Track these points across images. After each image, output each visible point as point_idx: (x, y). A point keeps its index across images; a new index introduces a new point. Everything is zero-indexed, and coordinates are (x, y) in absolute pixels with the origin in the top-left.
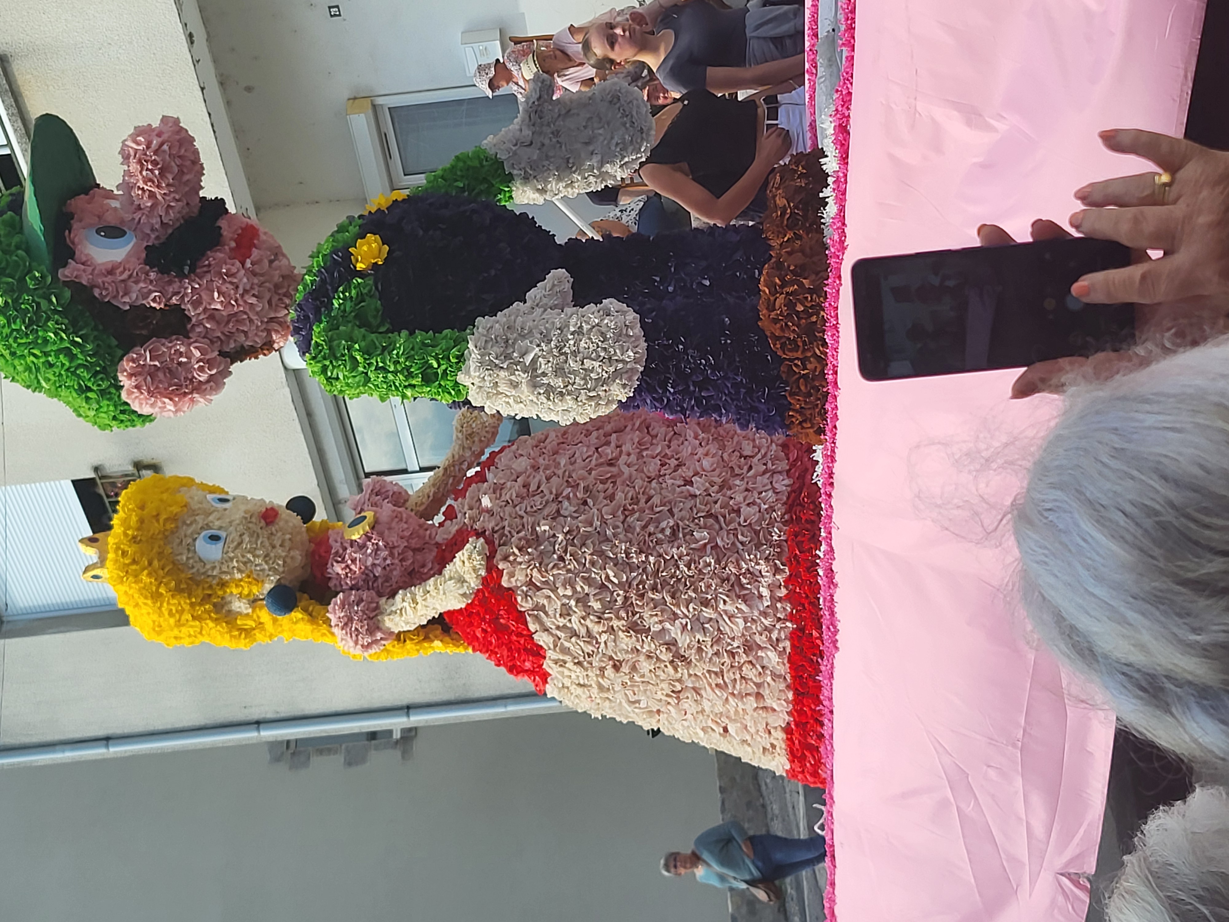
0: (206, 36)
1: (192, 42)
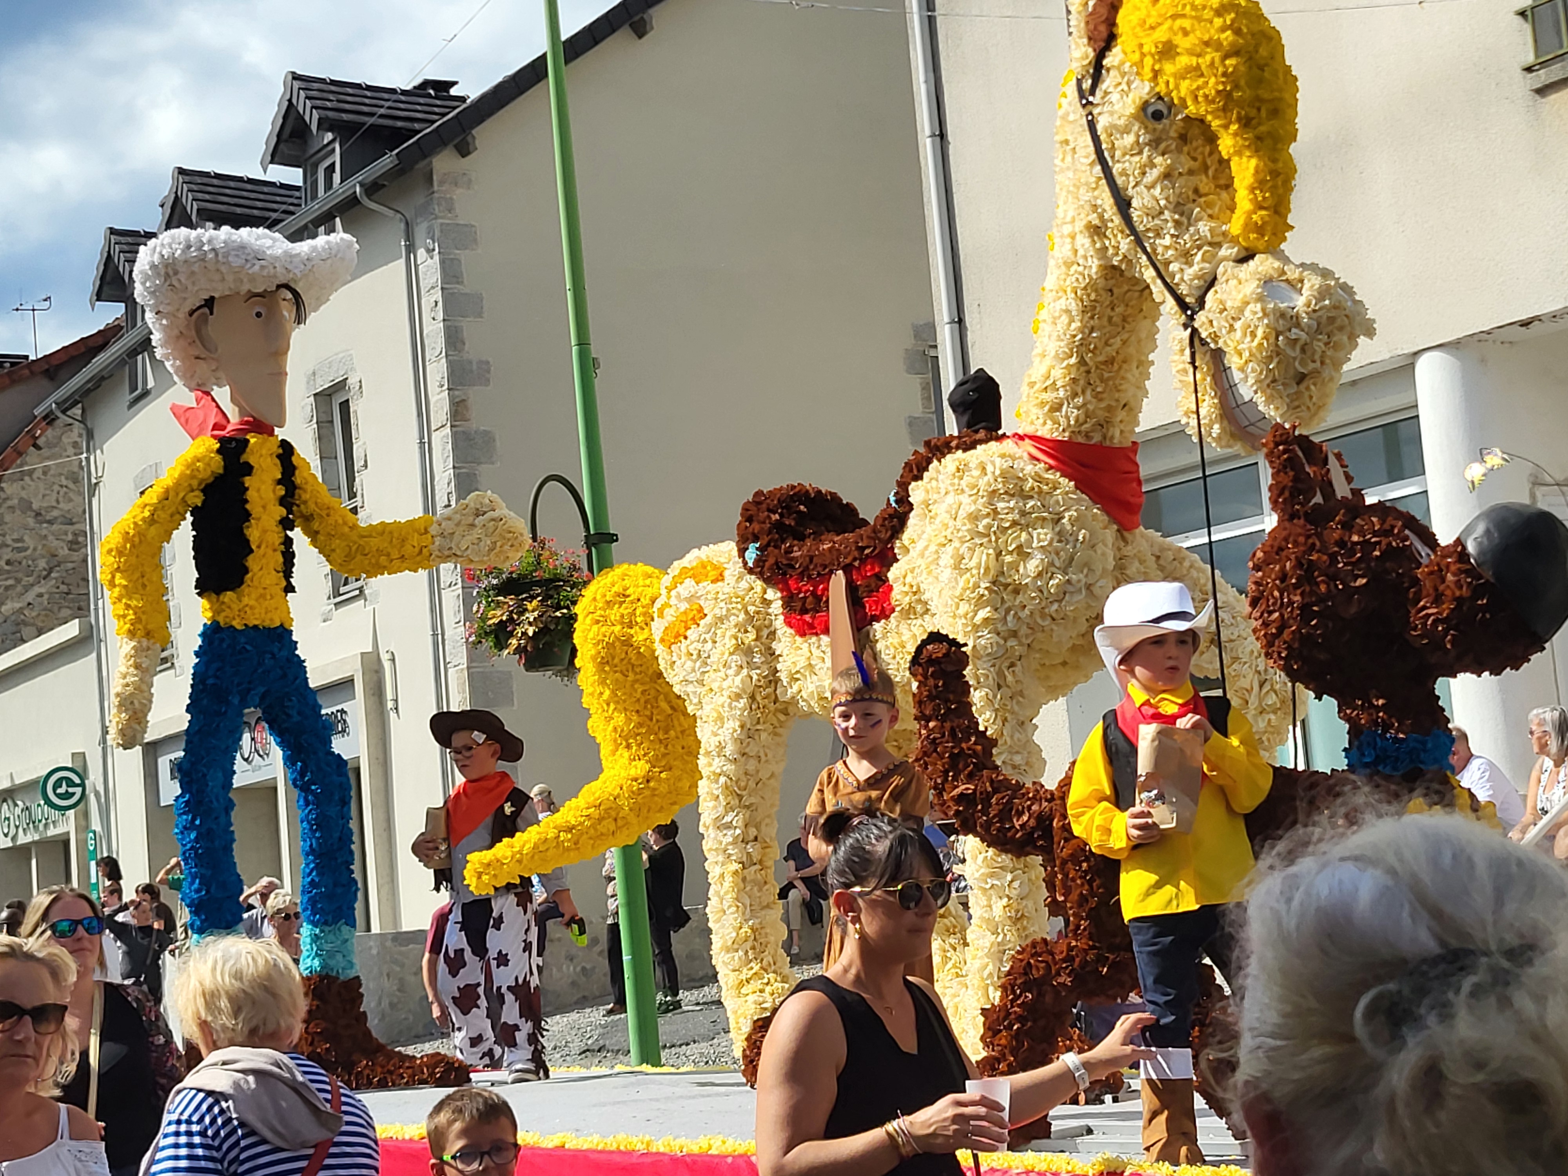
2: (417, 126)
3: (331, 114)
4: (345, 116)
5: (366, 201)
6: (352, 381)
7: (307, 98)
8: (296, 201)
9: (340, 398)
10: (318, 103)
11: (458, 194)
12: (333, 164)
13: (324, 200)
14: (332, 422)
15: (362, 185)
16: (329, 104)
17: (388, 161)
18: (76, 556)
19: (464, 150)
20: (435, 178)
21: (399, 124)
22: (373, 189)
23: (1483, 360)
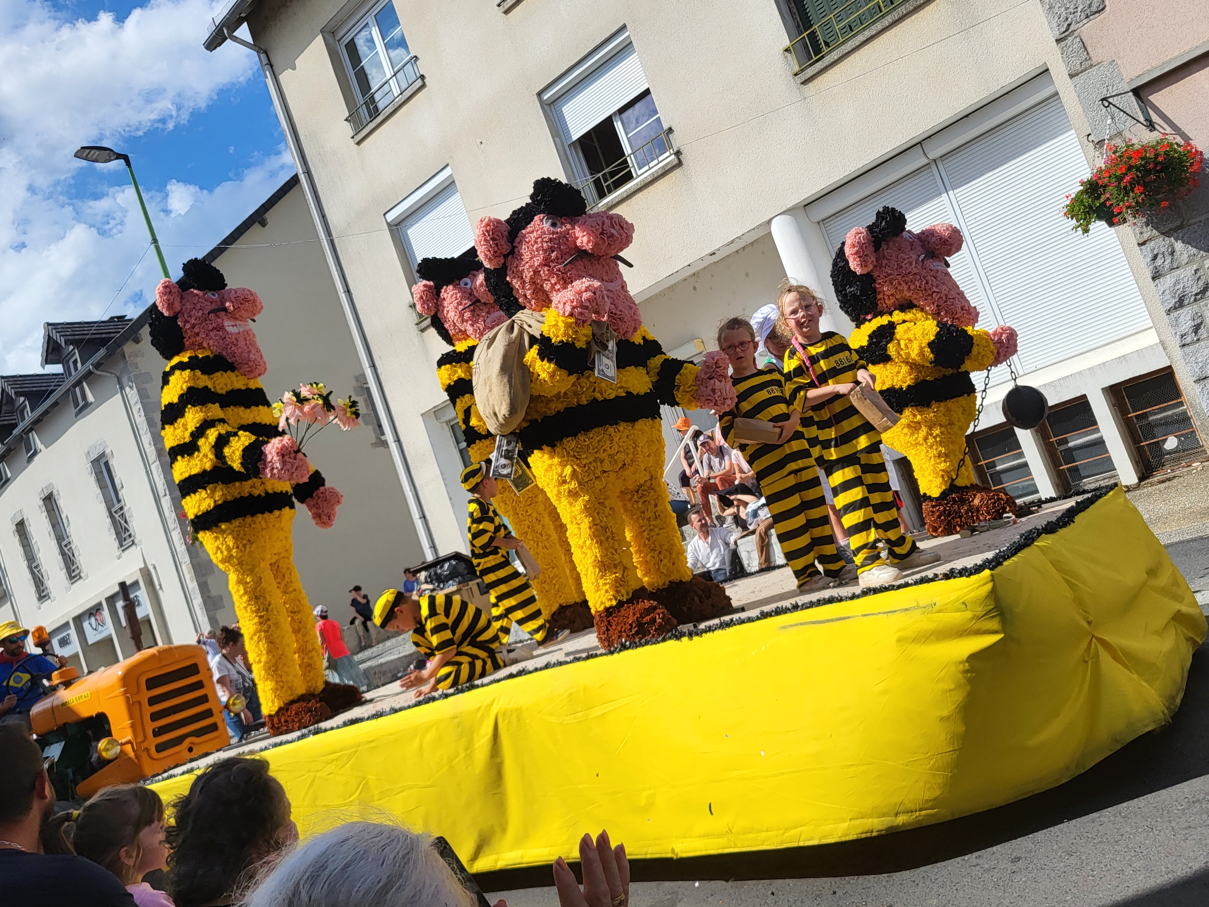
2: (111, 335)
3: (70, 337)
4: (77, 337)
5: (95, 371)
6: (108, 451)
7: (57, 332)
8: (62, 380)
9: (103, 461)
10: (63, 334)
11: (139, 360)
12: (76, 360)
13: (75, 376)
14: (102, 472)
15: (92, 365)
16: (67, 334)
17: (102, 352)
19: (137, 341)
20: (126, 355)
21: (104, 336)
22: (97, 366)
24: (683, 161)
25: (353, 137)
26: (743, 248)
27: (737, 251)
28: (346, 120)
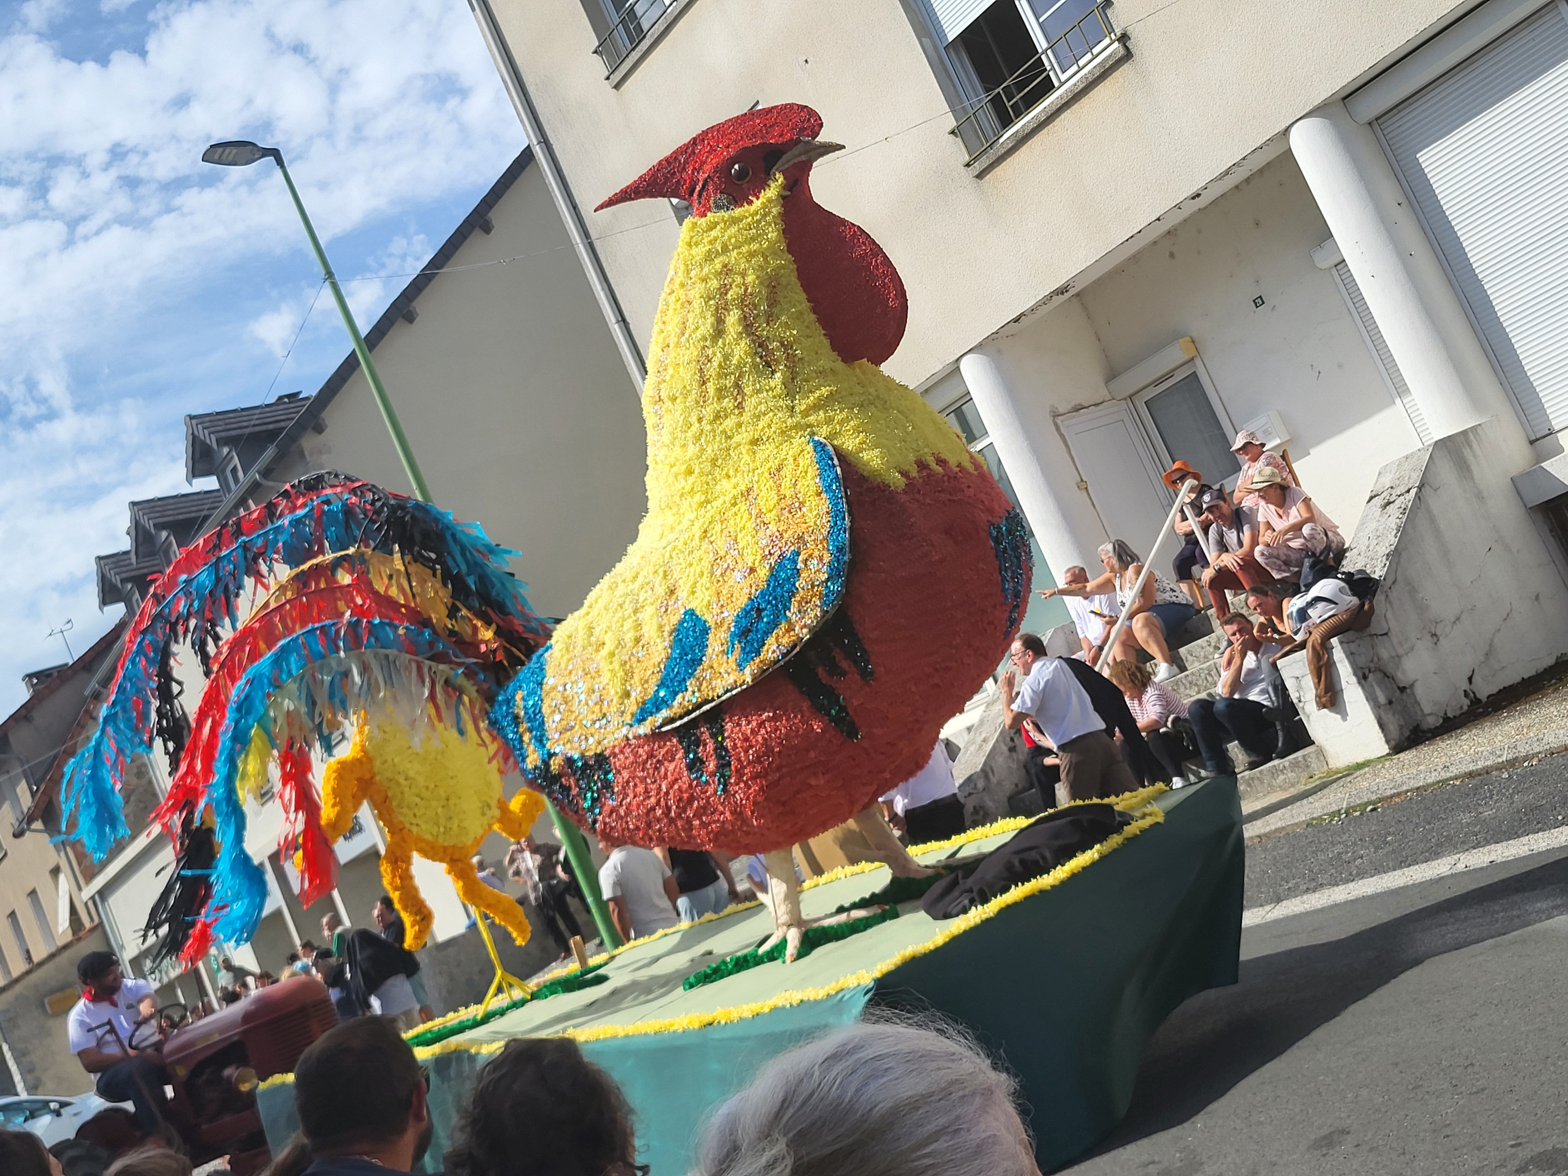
0: (1202, 207)
1: (1193, 198)
2: (283, 424)
4: (233, 433)
5: (265, 483)
7: (204, 428)
8: (218, 499)
10: (213, 429)
12: (235, 466)
13: (236, 491)
15: (258, 472)
16: (219, 428)
17: (270, 452)
18: (144, 781)
19: (319, 429)
20: (306, 453)
21: (271, 427)
22: (266, 473)
23: (999, 351)
24: (1133, 50)
25: (608, 78)
26: (1248, 180)
27: (1237, 187)
28: (595, 52)
